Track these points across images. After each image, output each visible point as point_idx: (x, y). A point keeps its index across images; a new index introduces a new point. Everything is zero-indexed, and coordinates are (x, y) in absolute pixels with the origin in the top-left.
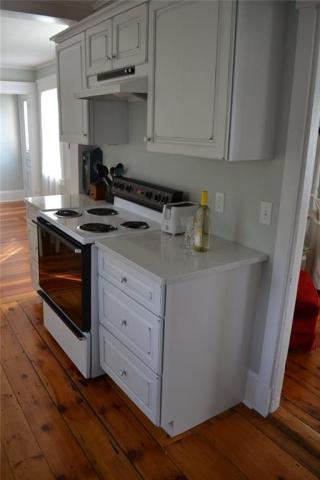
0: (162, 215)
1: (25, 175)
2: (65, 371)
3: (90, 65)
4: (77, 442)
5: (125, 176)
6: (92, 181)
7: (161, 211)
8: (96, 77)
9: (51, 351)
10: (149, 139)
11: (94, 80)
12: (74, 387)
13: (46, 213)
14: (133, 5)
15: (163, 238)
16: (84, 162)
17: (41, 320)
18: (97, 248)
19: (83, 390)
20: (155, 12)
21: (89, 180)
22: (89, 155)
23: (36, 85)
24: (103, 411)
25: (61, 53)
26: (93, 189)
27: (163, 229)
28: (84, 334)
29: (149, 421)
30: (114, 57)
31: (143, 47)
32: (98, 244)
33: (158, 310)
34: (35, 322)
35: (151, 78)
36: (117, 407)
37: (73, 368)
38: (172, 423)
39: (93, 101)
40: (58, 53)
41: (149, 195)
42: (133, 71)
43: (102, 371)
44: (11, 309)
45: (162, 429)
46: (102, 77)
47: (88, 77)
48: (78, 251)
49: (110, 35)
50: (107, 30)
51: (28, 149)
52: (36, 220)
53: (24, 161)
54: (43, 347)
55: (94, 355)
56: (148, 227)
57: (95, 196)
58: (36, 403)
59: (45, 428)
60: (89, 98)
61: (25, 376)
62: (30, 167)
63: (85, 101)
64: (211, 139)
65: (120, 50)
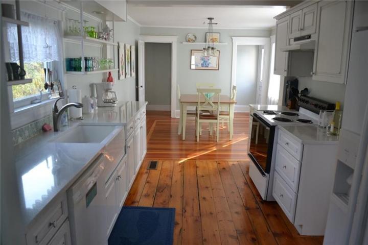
0: (318, 116)
1: (258, 96)
2: (254, 195)
3: (291, 33)
4: (251, 223)
5: (309, 95)
6: (289, 98)
7: (318, 114)
8: (293, 40)
9: (249, 186)
10: (314, 74)
11: (292, 41)
12: (257, 202)
13: (258, 112)
14: (313, 3)
15: (318, 129)
16: (287, 87)
17: (248, 172)
18: (278, 129)
19: (261, 205)
20: (321, 8)
21: (288, 97)
22: (290, 83)
23: (271, 39)
24: (268, 215)
25: (278, 26)
26: (289, 102)
27: (319, 124)
28: (266, 174)
29: (289, 220)
30: (301, 29)
31: (315, 24)
32: (279, 126)
33: (299, 157)
34: (245, 172)
35: (317, 41)
36: (275, 216)
37: (259, 195)
38: (301, 226)
39: (291, 53)
40: (277, 25)
41: (316, 106)
42: (309, 37)
43: (274, 199)
44: (233, 165)
45: (294, 226)
46: (296, 39)
47: (290, 39)
48: (268, 128)
49: (301, 18)
50: (300, 15)
51: (261, 79)
52: (252, 114)
53: (258, 87)
54: (246, 184)
55: (270, 187)
56: (312, 123)
57: (290, 107)
58: (235, 203)
59: (237, 213)
60: (289, 51)
61: (233, 192)
62: (261, 91)
63: (287, 53)
64: (340, 73)
65: (305, 26)
